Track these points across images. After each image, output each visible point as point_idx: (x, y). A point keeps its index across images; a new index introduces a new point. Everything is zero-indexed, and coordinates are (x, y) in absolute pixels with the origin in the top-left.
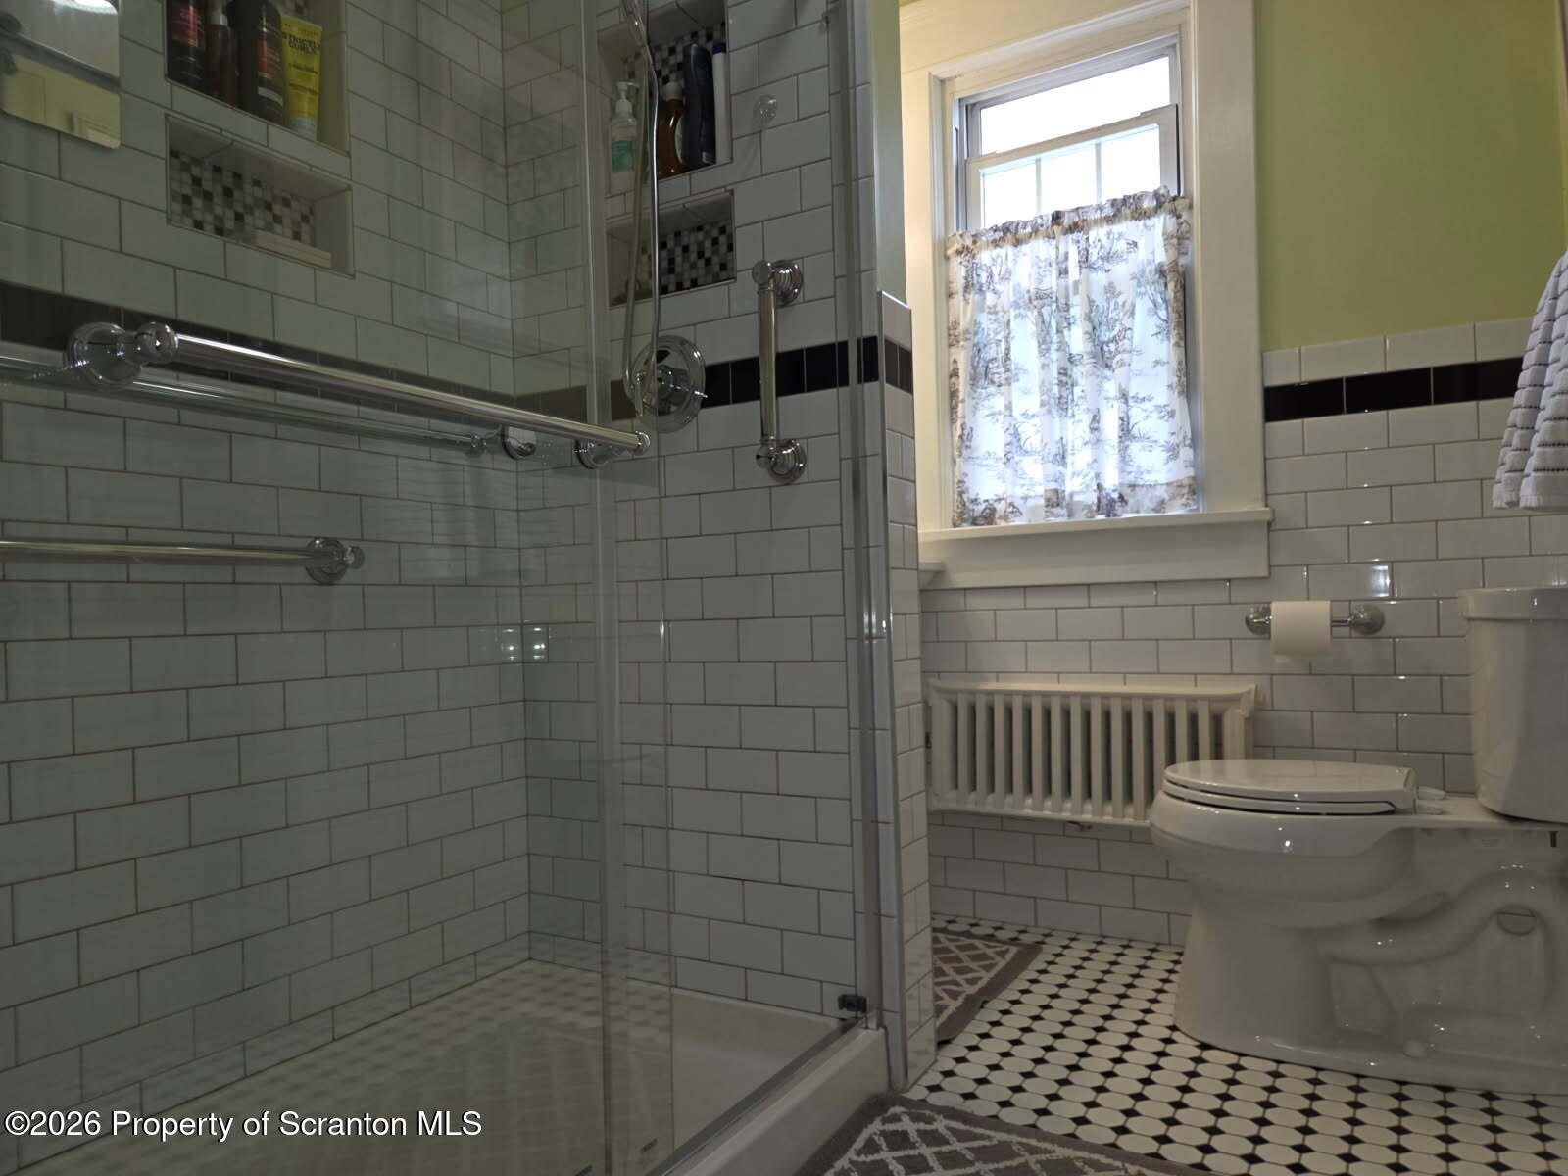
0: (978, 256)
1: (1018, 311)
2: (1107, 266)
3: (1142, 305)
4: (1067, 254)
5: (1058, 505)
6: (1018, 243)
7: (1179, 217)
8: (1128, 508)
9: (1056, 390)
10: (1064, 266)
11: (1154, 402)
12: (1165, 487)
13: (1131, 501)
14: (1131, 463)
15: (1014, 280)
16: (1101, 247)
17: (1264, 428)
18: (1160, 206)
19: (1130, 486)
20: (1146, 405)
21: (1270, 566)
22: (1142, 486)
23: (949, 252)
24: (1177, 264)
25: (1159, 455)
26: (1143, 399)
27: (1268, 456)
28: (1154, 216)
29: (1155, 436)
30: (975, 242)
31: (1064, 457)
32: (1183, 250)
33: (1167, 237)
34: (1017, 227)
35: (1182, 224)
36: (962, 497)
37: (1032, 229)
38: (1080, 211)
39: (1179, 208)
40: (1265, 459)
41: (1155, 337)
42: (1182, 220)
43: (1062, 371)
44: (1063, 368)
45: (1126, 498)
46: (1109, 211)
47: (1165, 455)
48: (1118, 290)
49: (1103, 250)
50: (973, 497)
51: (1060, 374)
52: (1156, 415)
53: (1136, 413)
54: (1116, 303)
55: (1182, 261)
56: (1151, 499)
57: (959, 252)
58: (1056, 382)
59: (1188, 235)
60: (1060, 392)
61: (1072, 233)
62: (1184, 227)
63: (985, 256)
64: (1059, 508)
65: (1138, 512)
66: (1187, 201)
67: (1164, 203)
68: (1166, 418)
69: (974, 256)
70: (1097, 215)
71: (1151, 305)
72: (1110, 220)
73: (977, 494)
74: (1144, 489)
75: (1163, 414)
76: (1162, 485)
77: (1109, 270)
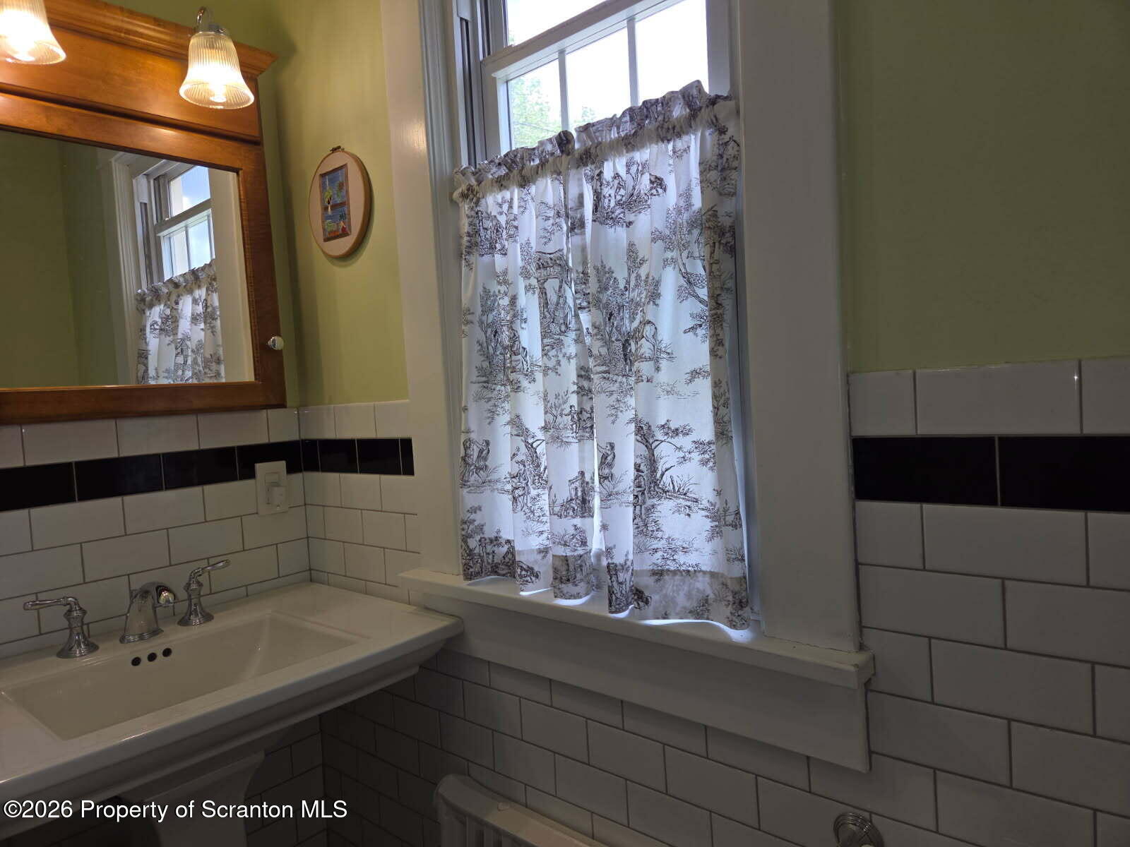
0: (483, 201)
1: (528, 282)
2: (630, 217)
3: (670, 281)
4: (581, 196)
5: (568, 580)
6: (524, 182)
7: (722, 131)
8: (650, 609)
9: (574, 400)
10: (579, 216)
11: (694, 436)
12: (707, 578)
13: (655, 598)
14: (660, 535)
15: (522, 238)
16: (620, 187)
17: (854, 507)
18: (694, 113)
19: (654, 573)
20: (680, 441)
21: (870, 753)
22: (675, 572)
23: (456, 195)
24: (715, 214)
25: (700, 524)
26: (676, 432)
27: (860, 560)
28: (687, 133)
29: (695, 492)
30: (479, 182)
31: (584, 501)
32: (729, 189)
33: (705, 167)
34: (522, 158)
35: (726, 144)
36: (466, 542)
37: (540, 160)
38: (591, 129)
39: (721, 117)
40: (857, 564)
41: (691, 334)
42: (726, 138)
43: (583, 373)
44: (582, 368)
45: (647, 594)
46: (628, 128)
47: (708, 524)
48: (641, 256)
49: (622, 192)
50: (493, 535)
51: (579, 376)
52: (696, 456)
53: (666, 453)
54: (638, 277)
55: (728, 206)
56: (689, 596)
57: (464, 196)
58: (575, 388)
59: (735, 164)
60: (580, 403)
61: (585, 165)
62: (731, 150)
63: (492, 202)
64: (570, 585)
65: (665, 617)
66: (731, 103)
67: (700, 108)
68: (711, 464)
69: (477, 203)
70: (614, 135)
71: (683, 282)
72: (629, 143)
73: (499, 531)
74: (678, 577)
75: (707, 456)
76: (704, 573)
77: (630, 223)
